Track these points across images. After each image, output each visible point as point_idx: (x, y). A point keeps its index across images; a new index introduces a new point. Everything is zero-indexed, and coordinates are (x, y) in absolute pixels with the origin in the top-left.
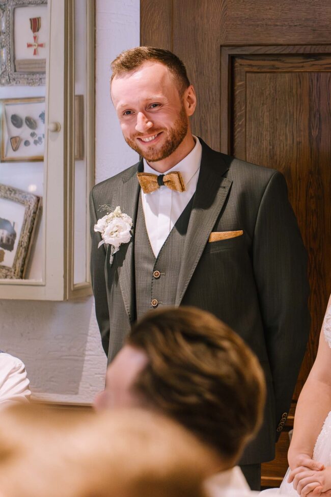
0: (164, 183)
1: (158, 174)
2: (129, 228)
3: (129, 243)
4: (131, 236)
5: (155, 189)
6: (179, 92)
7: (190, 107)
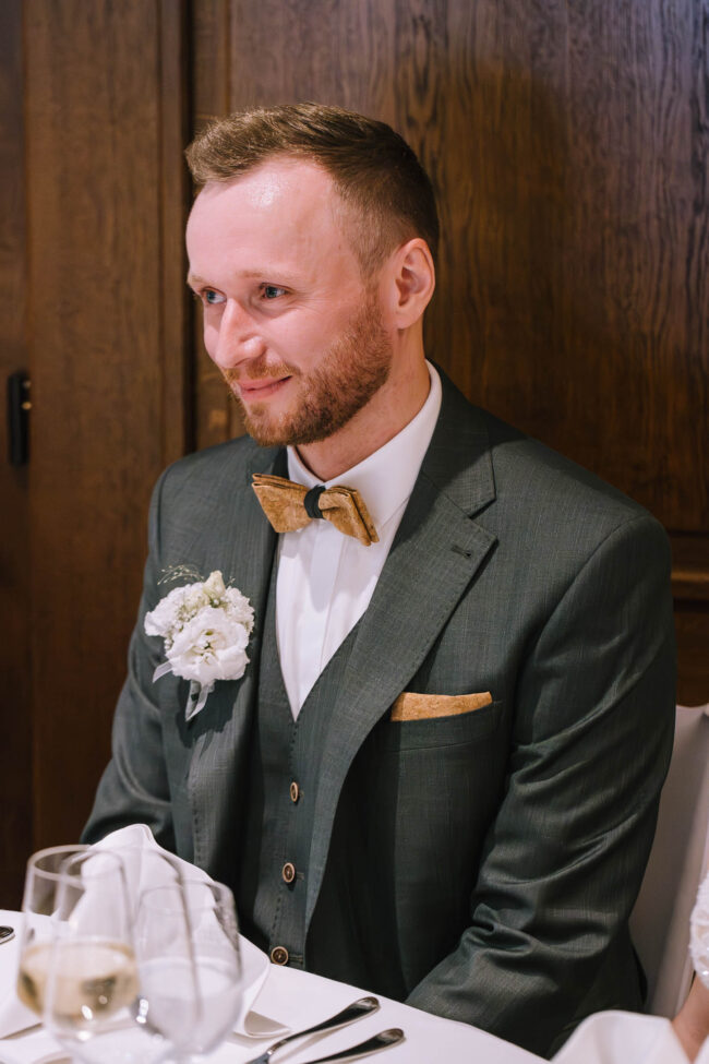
0: (321, 511)
1: (313, 482)
2: (243, 642)
3: (242, 680)
4: (248, 661)
5: (304, 526)
6: (361, 258)
7: (402, 303)
